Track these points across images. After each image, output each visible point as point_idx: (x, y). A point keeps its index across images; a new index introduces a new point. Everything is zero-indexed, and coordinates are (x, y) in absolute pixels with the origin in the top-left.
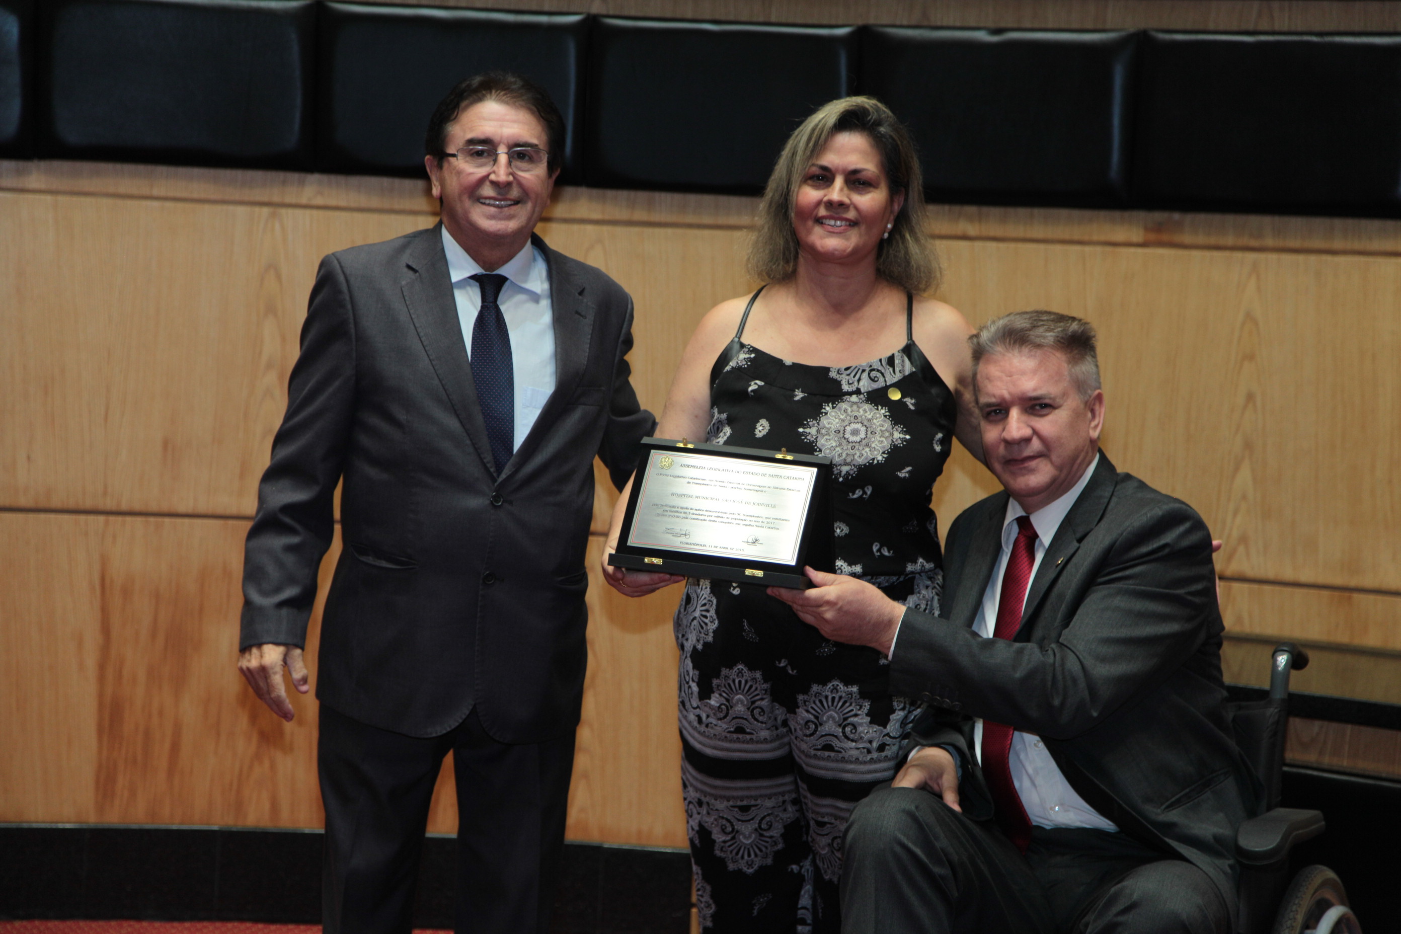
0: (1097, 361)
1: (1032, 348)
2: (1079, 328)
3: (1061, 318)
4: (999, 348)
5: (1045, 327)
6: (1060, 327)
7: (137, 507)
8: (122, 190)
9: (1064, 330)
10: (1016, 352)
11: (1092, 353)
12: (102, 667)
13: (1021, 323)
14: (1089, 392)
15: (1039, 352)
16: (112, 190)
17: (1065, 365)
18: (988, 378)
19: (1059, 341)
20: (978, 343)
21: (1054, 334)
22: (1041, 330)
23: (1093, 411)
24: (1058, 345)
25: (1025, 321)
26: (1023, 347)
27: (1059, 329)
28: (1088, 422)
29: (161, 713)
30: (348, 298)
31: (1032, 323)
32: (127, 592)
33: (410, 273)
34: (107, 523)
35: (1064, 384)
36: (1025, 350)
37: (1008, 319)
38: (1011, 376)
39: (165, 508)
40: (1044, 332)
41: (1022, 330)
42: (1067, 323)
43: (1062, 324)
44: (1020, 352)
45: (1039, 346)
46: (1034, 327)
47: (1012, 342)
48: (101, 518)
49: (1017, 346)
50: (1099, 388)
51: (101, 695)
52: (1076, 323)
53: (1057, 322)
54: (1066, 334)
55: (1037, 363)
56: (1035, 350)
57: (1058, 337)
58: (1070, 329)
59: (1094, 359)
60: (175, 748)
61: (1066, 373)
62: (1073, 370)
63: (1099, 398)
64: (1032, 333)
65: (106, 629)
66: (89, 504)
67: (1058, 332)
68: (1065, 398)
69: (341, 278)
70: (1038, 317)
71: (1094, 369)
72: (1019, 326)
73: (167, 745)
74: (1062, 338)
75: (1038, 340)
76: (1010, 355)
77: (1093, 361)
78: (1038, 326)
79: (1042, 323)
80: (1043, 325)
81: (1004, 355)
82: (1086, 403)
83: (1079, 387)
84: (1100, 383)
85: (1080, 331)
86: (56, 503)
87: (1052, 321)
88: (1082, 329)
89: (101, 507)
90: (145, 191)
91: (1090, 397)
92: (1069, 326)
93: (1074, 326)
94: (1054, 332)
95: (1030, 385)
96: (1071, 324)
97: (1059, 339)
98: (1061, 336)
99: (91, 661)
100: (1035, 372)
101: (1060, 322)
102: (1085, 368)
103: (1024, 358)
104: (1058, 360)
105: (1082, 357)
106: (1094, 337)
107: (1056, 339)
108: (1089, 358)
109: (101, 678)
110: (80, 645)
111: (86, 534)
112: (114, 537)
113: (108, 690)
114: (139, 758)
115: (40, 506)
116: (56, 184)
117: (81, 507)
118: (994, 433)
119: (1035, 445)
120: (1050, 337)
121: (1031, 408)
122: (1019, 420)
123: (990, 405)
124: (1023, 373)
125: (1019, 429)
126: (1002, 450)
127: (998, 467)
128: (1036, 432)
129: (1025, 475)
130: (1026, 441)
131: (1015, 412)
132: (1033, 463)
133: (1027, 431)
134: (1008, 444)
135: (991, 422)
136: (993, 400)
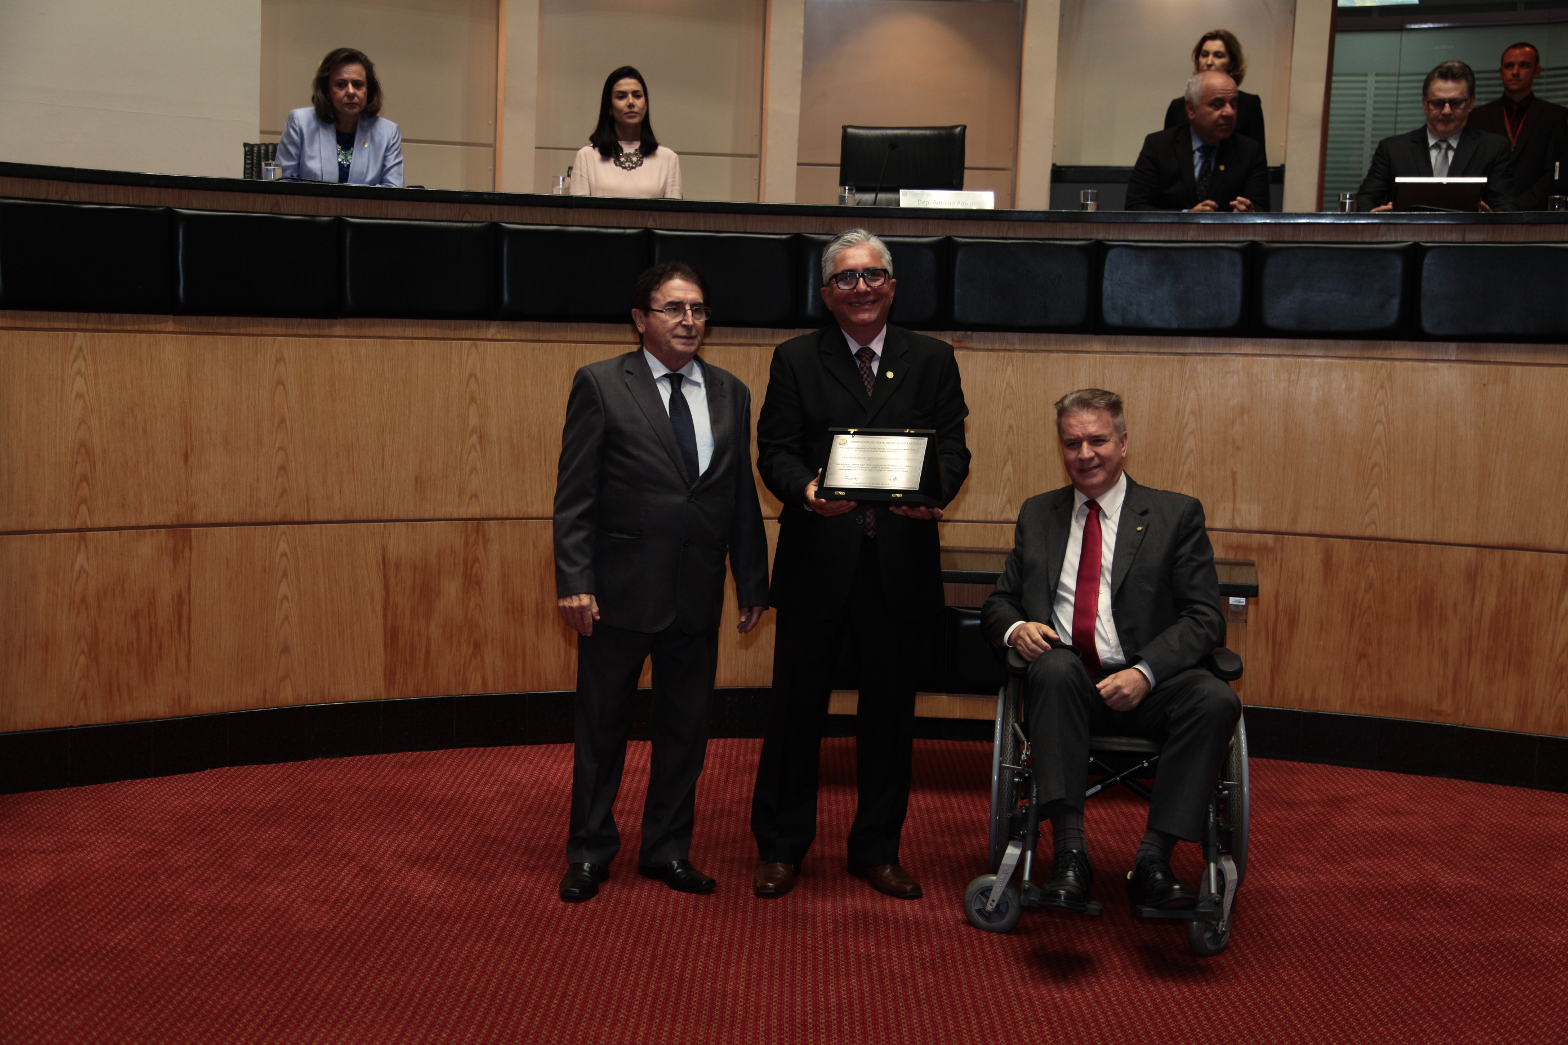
1: (1094, 409)
4: (1075, 409)
5: (1100, 397)
6: (1105, 398)
7: (402, 516)
8: (387, 334)
9: (1107, 400)
12: (385, 609)
13: (1087, 396)
14: (1121, 432)
15: (1097, 412)
16: (382, 334)
17: (1111, 418)
18: (1070, 426)
19: (1105, 406)
20: (1062, 406)
22: (1098, 399)
23: (1122, 442)
24: (1103, 408)
25: (1089, 395)
26: (1089, 408)
28: (1121, 449)
29: (419, 634)
30: (597, 389)
31: (1092, 396)
32: (397, 566)
33: (629, 375)
34: (385, 526)
35: (1109, 429)
36: (1090, 410)
37: (1079, 394)
38: (1080, 424)
39: (417, 516)
40: (1098, 401)
41: (1088, 399)
44: (1086, 411)
45: (1097, 408)
46: (1094, 397)
47: (1081, 406)
48: (382, 524)
49: (1084, 408)
51: (385, 625)
52: (1114, 396)
54: (1110, 402)
55: (1096, 417)
56: (1095, 411)
59: (1123, 415)
60: (428, 653)
61: (1109, 423)
62: (1113, 421)
63: (1126, 435)
64: (1091, 401)
65: (386, 588)
66: (375, 516)
67: (1105, 401)
68: (1110, 436)
69: (593, 379)
70: (1095, 392)
71: (1122, 420)
72: (1084, 398)
73: (423, 651)
74: (1107, 404)
75: (1096, 405)
76: (1081, 413)
79: (1097, 396)
81: (1078, 413)
82: (1120, 438)
83: (1115, 430)
86: (355, 517)
87: (1102, 394)
89: (382, 518)
90: (401, 334)
91: (1121, 435)
92: (1111, 397)
93: (1114, 398)
95: (1093, 429)
99: (379, 607)
100: (1095, 422)
102: (1119, 419)
103: (1089, 415)
104: (1106, 416)
106: (1122, 402)
108: (1120, 415)
109: (385, 617)
110: (372, 598)
111: (374, 534)
112: (389, 534)
113: (389, 623)
114: (408, 660)
115: (348, 519)
116: (350, 332)
117: (370, 518)
118: (1072, 455)
119: (1096, 461)
120: (1103, 403)
121: (1094, 441)
122: (1088, 448)
123: (1071, 440)
124: (1090, 423)
125: (1088, 453)
126: (1077, 464)
127: (1074, 473)
128: (1097, 454)
129: (1090, 478)
130: (1092, 459)
131: (1085, 445)
132: (1095, 471)
133: (1092, 454)
134: (1081, 460)
135: (1070, 449)
136: (1073, 437)
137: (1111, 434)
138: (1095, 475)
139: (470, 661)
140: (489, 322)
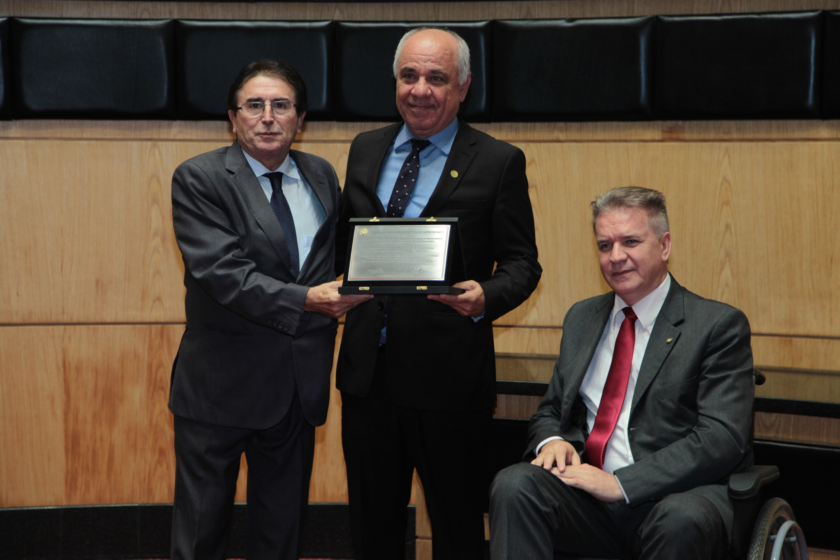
0: (666, 215)
1: (626, 208)
2: (655, 195)
3: (644, 190)
4: (607, 209)
5: (634, 195)
6: (642, 195)
7: (82, 320)
8: (65, 135)
9: (644, 197)
10: (617, 211)
11: (663, 210)
12: (66, 414)
13: (619, 193)
14: (661, 233)
15: (630, 210)
16: (59, 135)
17: (646, 217)
18: (601, 226)
19: (642, 203)
20: (595, 206)
21: (639, 199)
22: (632, 197)
23: (664, 245)
24: (641, 206)
25: (622, 192)
26: (621, 207)
27: (642, 196)
28: (661, 251)
29: (101, 439)
31: (625, 193)
32: (78, 370)
34: (65, 330)
35: (646, 228)
36: (622, 209)
37: (612, 191)
38: (613, 225)
39: (98, 320)
40: (633, 198)
41: (620, 197)
42: (647, 193)
43: (644, 193)
44: (619, 210)
45: (630, 206)
46: (627, 196)
47: (615, 204)
48: (62, 327)
49: (617, 207)
50: (668, 231)
51: (66, 431)
52: (652, 193)
53: (641, 193)
54: (646, 199)
55: (629, 216)
56: (628, 209)
57: (641, 201)
58: (648, 196)
59: (664, 214)
60: (111, 459)
61: (647, 222)
62: (651, 220)
63: (668, 236)
64: (626, 199)
65: (67, 392)
66: (54, 319)
67: (642, 198)
68: (646, 236)
70: (630, 190)
71: (664, 219)
72: (618, 195)
73: (106, 458)
74: (644, 202)
75: (629, 203)
76: (613, 212)
77: (663, 215)
78: (630, 195)
79: (632, 193)
80: (633, 194)
81: (610, 212)
82: (660, 240)
83: (655, 230)
84: (668, 228)
85: (655, 197)
86: (34, 320)
87: (638, 192)
88: (656, 196)
89: (61, 321)
90: (79, 135)
91: (662, 236)
92: (648, 195)
93: (651, 195)
94: (639, 198)
95: (626, 229)
96: (649, 194)
97: (642, 202)
98: (643, 200)
99: (59, 412)
100: (628, 221)
101: (643, 192)
102: (660, 219)
103: (621, 214)
104: (642, 214)
105: (657, 213)
106: (664, 201)
107: (640, 202)
108: (661, 213)
109: (66, 421)
110: (53, 402)
111: (53, 337)
112: (70, 338)
113: (71, 427)
114: (90, 466)
115: (26, 322)
116: (26, 133)
117: (50, 321)
118: (605, 258)
119: (629, 264)
120: (637, 201)
121: (627, 242)
122: (619, 250)
123: (602, 242)
124: (621, 222)
125: (619, 255)
126: (610, 268)
127: (608, 278)
128: (629, 256)
129: (622, 281)
130: (624, 261)
131: (617, 245)
132: (628, 275)
133: (624, 256)
134: (614, 263)
135: (604, 251)
136: (604, 239)
137: (646, 235)
138: (627, 279)
139: (155, 469)
140: (170, 122)
